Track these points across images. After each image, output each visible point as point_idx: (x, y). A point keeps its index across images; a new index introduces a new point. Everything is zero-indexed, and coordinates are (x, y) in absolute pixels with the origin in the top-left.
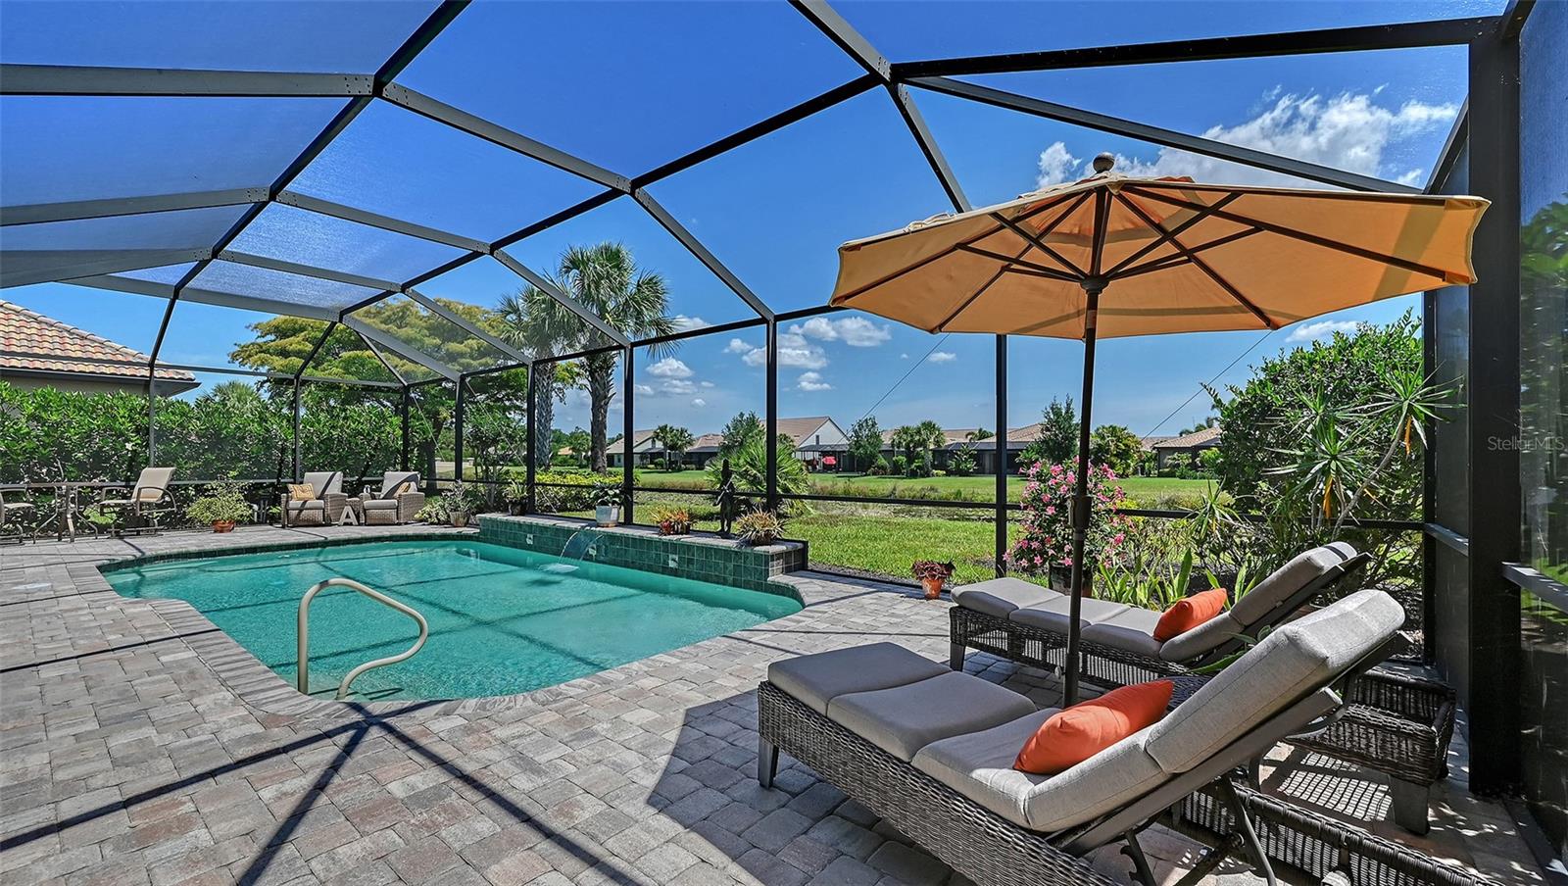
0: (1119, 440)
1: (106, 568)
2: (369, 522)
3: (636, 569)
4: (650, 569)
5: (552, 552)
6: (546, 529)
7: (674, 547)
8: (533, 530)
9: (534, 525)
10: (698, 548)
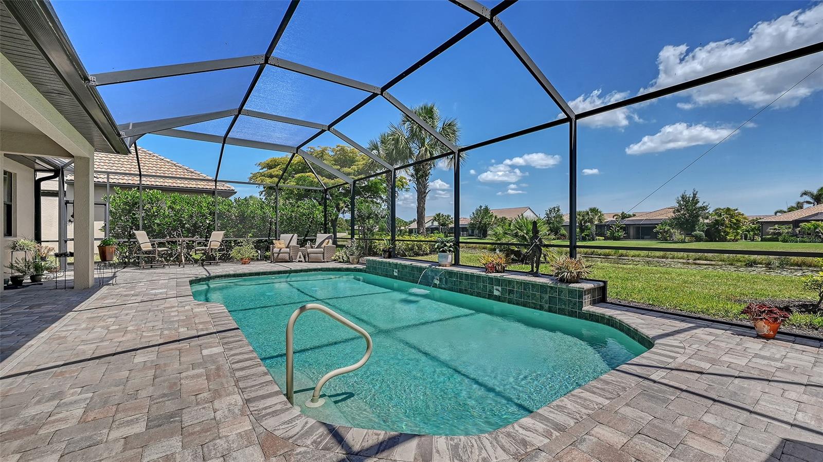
0: (732, 216)
1: (194, 282)
2: (310, 260)
3: (468, 294)
4: (479, 295)
5: (410, 281)
6: (406, 266)
7: (498, 281)
8: (398, 267)
9: (398, 264)
10: (518, 283)
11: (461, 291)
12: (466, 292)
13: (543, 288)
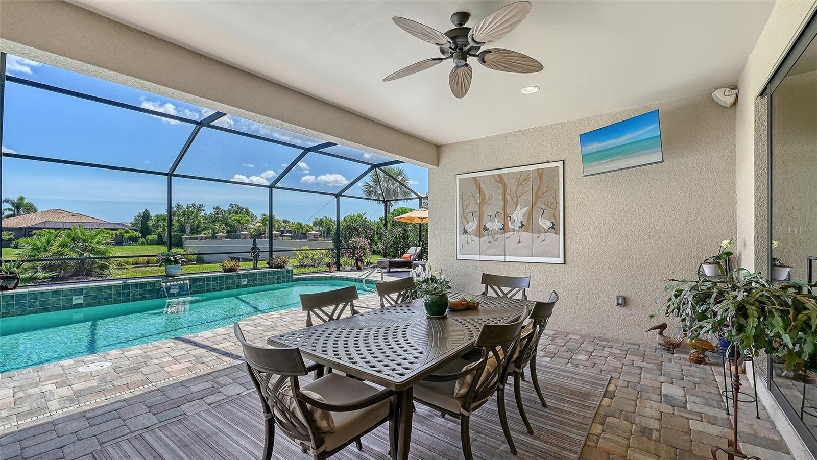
3: (217, 291)
4: (228, 288)
5: (120, 302)
6: (109, 287)
7: (245, 276)
8: (84, 291)
9: (86, 288)
10: (259, 273)
11: (208, 291)
12: (214, 290)
13: (274, 273)
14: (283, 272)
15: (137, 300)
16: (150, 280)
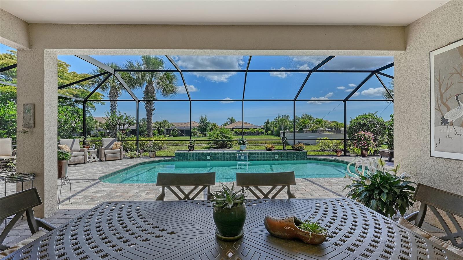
2: (107, 159)
4: (267, 160)
5: (222, 160)
6: (218, 153)
7: (277, 153)
8: (210, 154)
9: (211, 153)
10: (285, 153)
12: (261, 160)
13: (294, 153)
14: (300, 153)
15: (228, 161)
16: (233, 151)
